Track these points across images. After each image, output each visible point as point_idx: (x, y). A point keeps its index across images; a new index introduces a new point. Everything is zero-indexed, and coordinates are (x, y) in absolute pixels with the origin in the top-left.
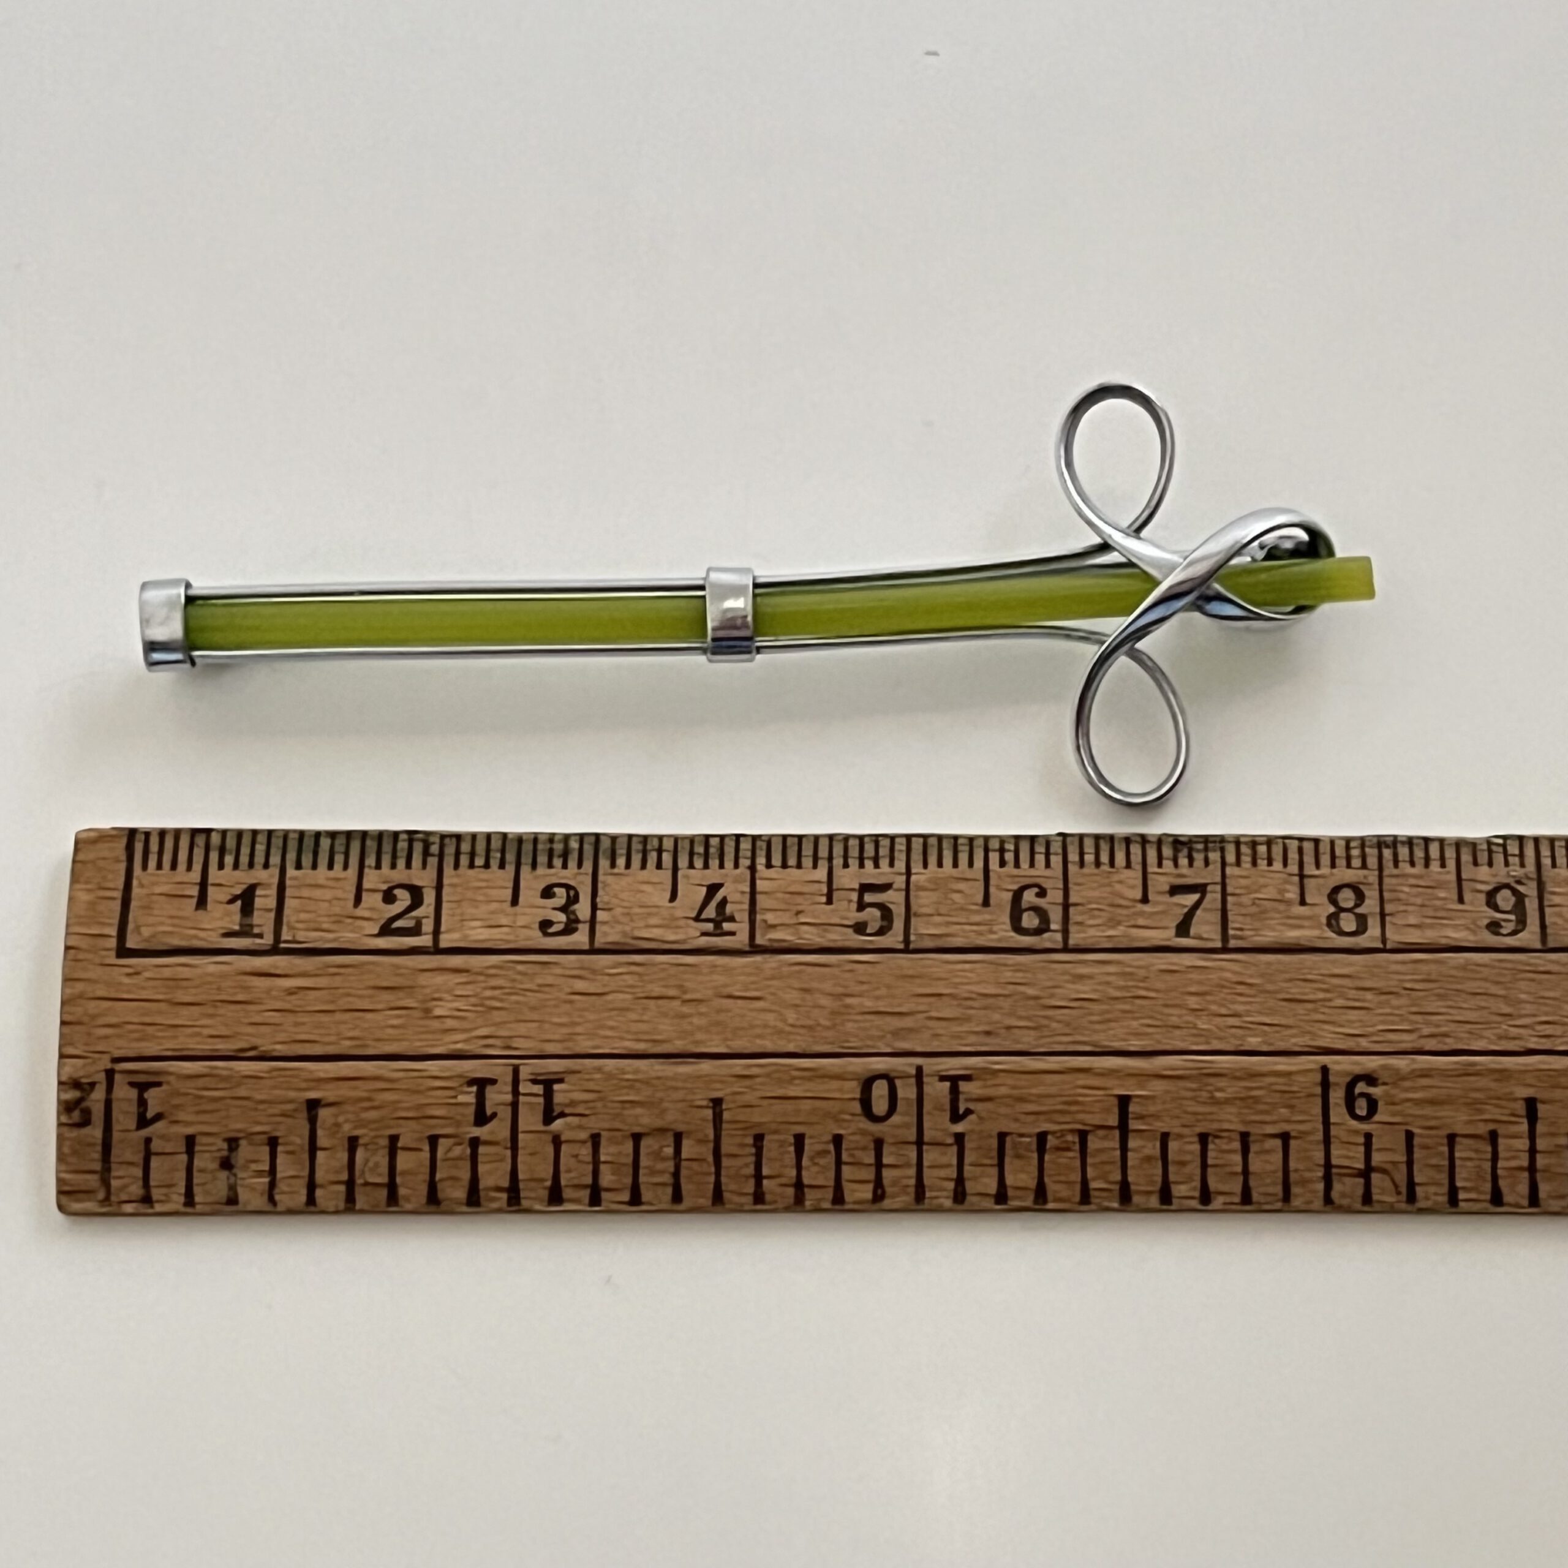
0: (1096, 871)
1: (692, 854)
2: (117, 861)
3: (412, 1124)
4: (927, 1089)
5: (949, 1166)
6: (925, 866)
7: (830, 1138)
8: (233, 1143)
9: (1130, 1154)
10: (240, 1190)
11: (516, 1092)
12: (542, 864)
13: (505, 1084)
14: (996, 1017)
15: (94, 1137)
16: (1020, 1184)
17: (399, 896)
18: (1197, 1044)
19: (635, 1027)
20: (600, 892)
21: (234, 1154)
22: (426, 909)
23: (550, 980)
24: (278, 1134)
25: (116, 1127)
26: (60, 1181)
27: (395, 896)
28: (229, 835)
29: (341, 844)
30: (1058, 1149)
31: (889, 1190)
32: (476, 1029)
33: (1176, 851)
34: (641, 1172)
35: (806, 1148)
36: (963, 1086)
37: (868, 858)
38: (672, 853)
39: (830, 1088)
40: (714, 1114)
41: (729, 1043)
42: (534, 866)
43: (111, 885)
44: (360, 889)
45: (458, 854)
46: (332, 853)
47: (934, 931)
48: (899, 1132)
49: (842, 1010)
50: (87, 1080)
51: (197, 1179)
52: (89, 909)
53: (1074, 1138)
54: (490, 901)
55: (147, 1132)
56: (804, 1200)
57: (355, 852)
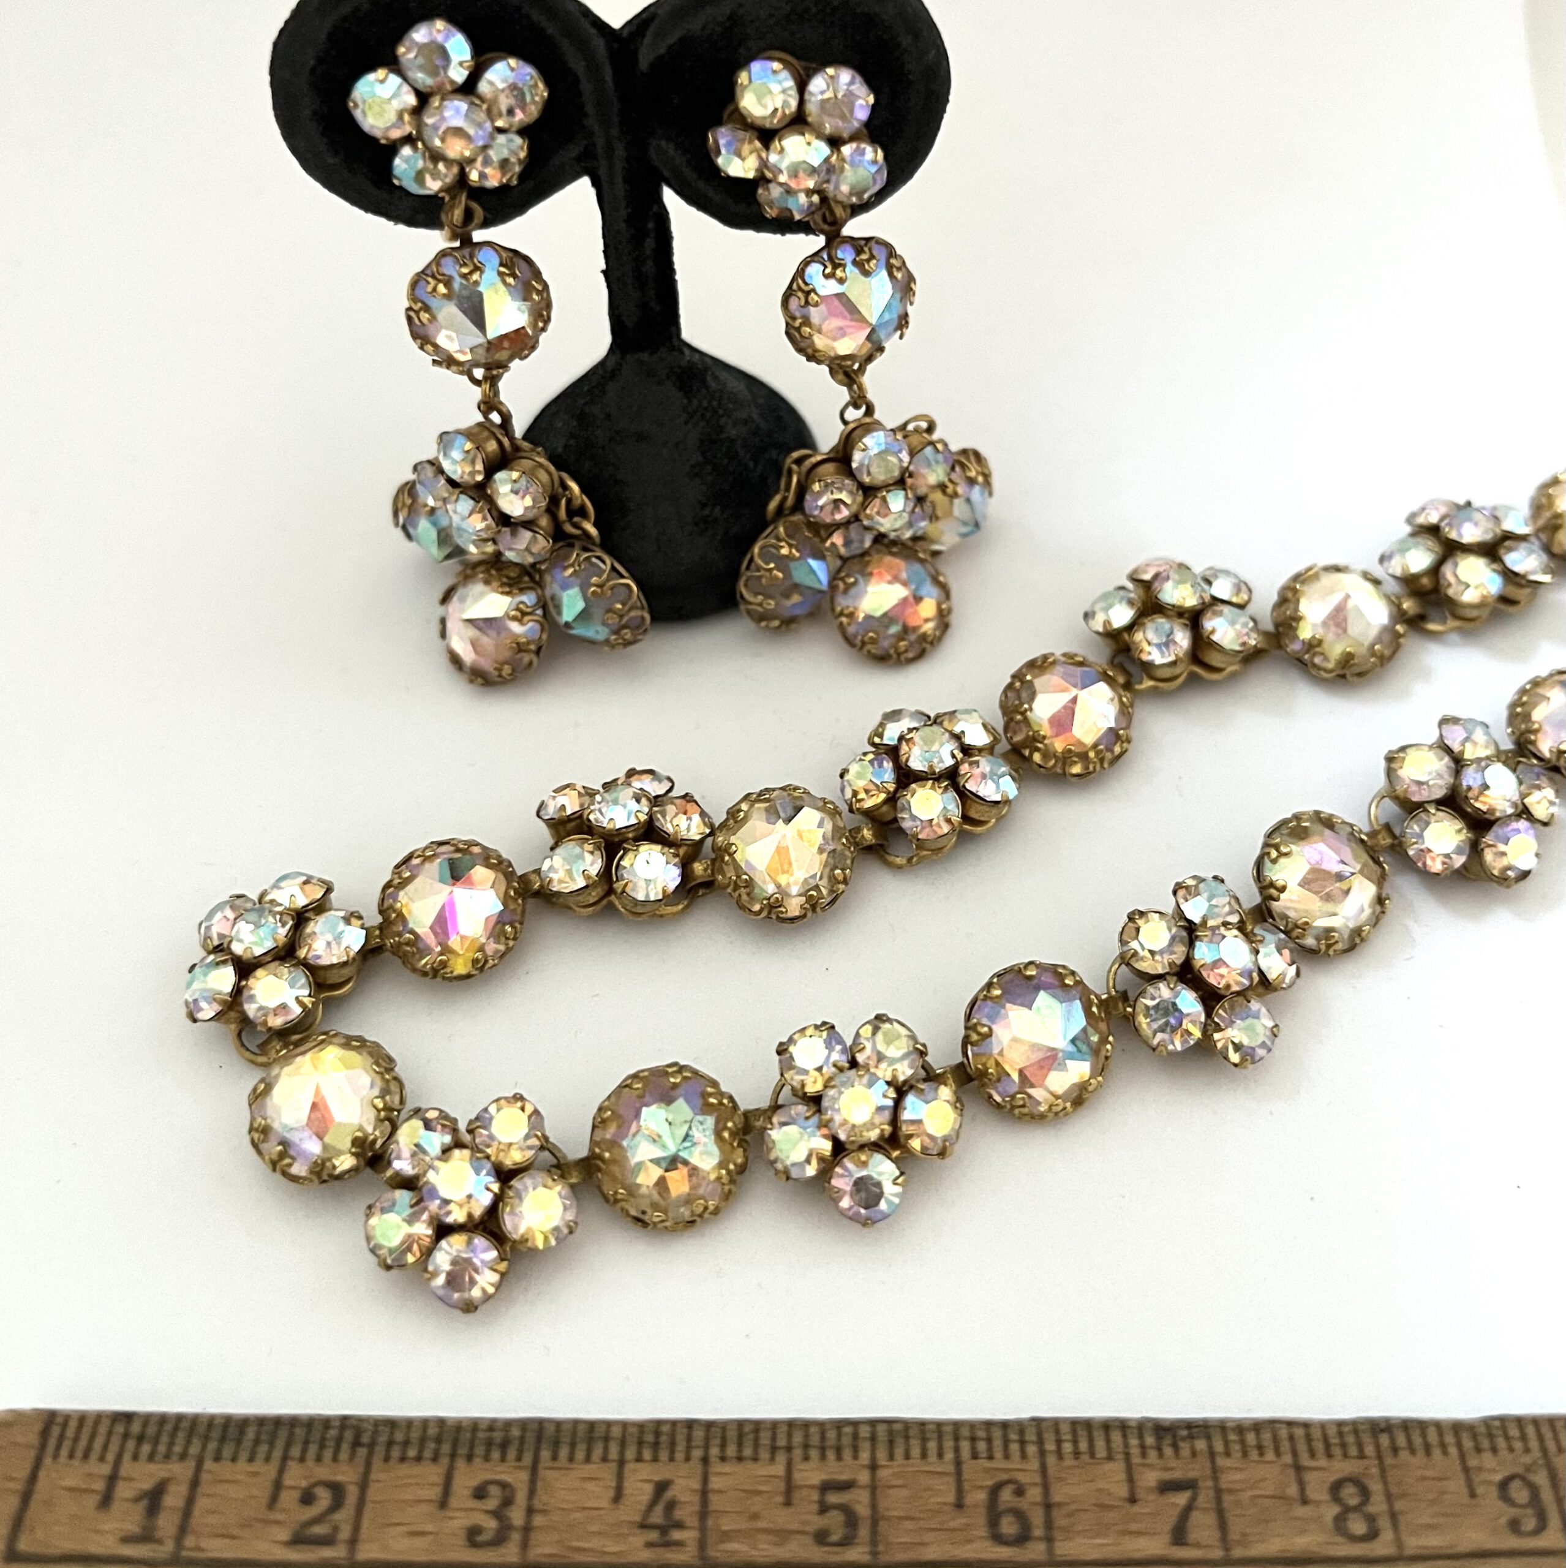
0: (1076, 1463)
1: (640, 1443)
2: (30, 1447)
6: (891, 1457)
12: (479, 1456)
17: (318, 1497)
20: (539, 1492)
22: (346, 1513)
27: (314, 1495)
28: (152, 1420)
29: (268, 1434)
33: (1159, 1439)
37: (831, 1447)
38: (619, 1443)
43: (15, 1475)
44: (278, 1486)
45: (390, 1443)
46: (257, 1442)
47: (904, 1539)
54: (417, 1502)
57: (280, 1442)
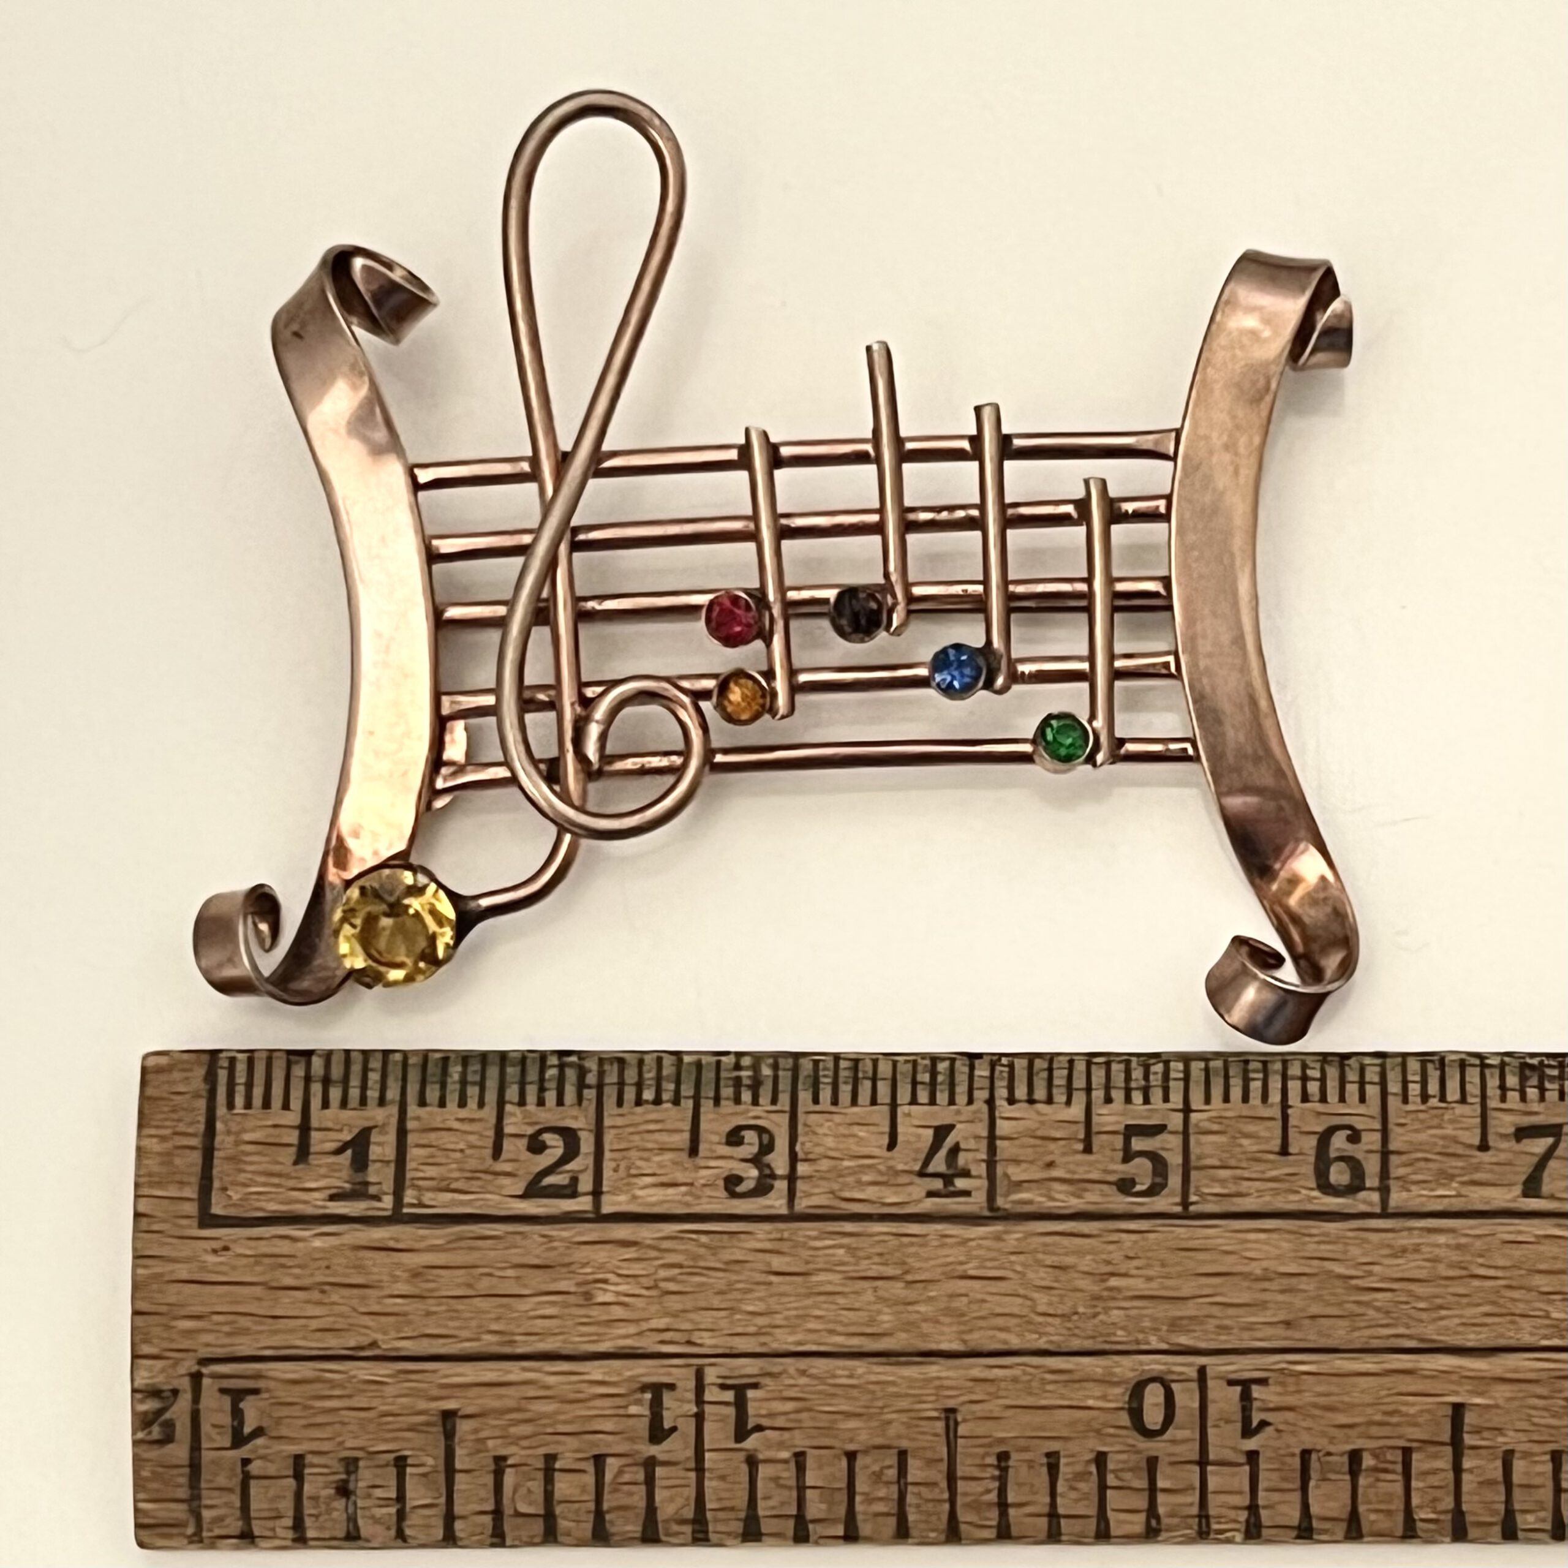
0: (1423, 1107)
1: (915, 1083)
2: (197, 1096)
3: (572, 1442)
4: (1211, 1395)
5: (1240, 1492)
6: (1208, 1101)
7: (1092, 1456)
8: (351, 1465)
9: (1466, 1477)
10: (360, 1522)
11: (700, 1401)
12: (727, 1099)
13: (687, 1390)
14: (1298, 1301)
15: (178, 1456)
16: (1329, 1515)
17: (549, 1143)
18: (1549, 1337)
19: (845, 1316)
20: (801, 1139)
21: (353, 1477)
22: (583, 1162)
23: (741, 1258)
24: (408, 1453)
25: (205, 1444)
26: (137, 1510)
27: (544, 1142)
28: (335, 1059)
29: (475, 1072)
30: (1375, 1469)
31: (1165, 1521)
32: (647, 1320)
33: (1523, 1079)
34: (858, 1499)
35: (1063, 1469)
37: (1137, 1089)
38: (889, 1083)
39: (1093, 1396)
40: (948, 1428)
41: (967, 1337)
42: (717, 1100)
44: (499, 1134)
45: (621, 1084)
46: (464, 1082)
47: (1218, 1190)
48: (1178, 1449)
49: (1105, 1294)
50: (170, 1387)
51: (308, 1509)
52: (162, 1164)
53: (1398, 1456)
54: (663, 1150)
55: (244, 1452)
56: (1060, 1534)
57: (492, 1084)
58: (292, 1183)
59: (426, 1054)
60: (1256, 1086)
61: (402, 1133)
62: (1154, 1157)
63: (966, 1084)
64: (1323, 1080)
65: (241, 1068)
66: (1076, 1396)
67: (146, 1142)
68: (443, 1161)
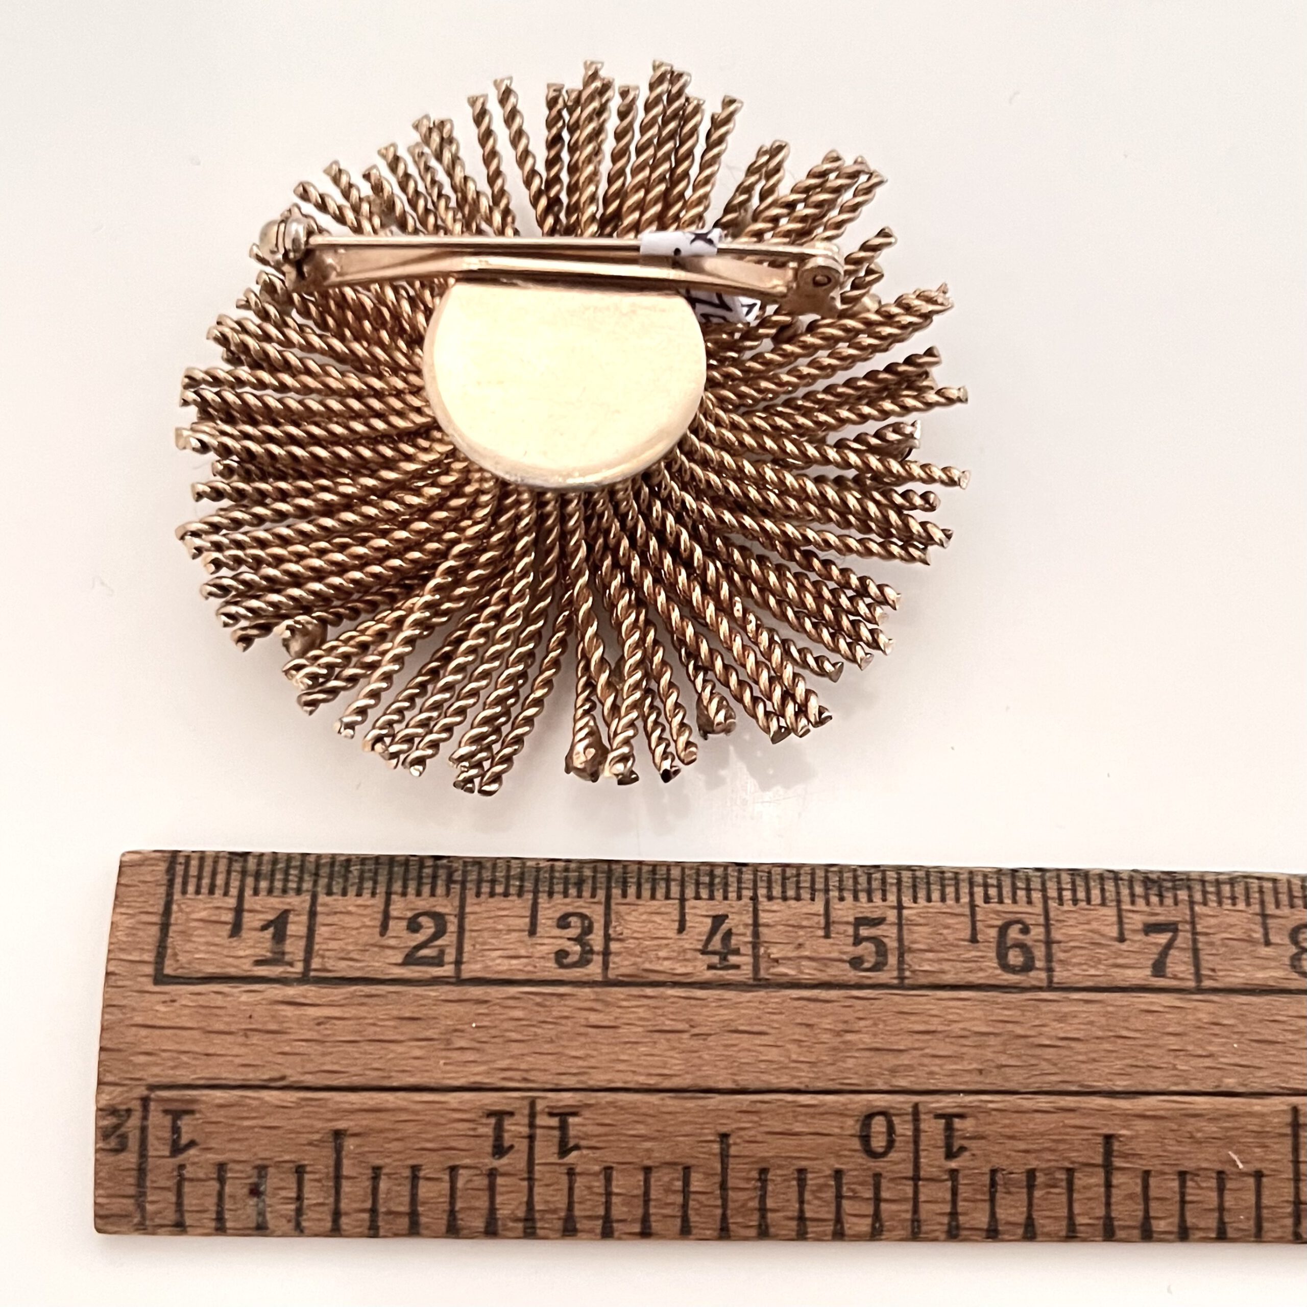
0: (1073, 908)
1: (698, 884)
2: (159, 884)
3: (435, 1156)
4: (923, 1126)
5: (944, 1201)
6: (915, 901)
7: (832, 1172)
8: (262, 1170)
9: (1114, 1191)
10: (269, 1216)
12: (558, 893)
13: (523, 1115)
14: (988, 1054)
15: (129, 1162)
16: (1012, 1219)
17: (424, 924)
18: (1176, 1084)
19: (645, 1060)
20: (614, 924)
21: (263, 1181)
22: (448, 940)
23: (566, 1014)
24: (306, 1162)
25: (151, 1153)
26: (96, 1203)
27: (419, 924)
28: (265, 858)
29: (370, 870)
30: (1046, 1185)
31: (887, 1223)
32: (494, 1061)
33: (1147, 889)
34: (652, 1203)
35: (809, 1182)
36: (958, 1124)
37: (862, 891)
38: (679, 883)
39: (832, 1125)
40: (722, 1149)
42: (551, 894)
43: (151, 910)
44: (386, 916)
45: (479, 882)
46: (362, 879)
47: (927, 967)
48: (895, 1168)
49: (842, 1046)
50: (124, 1107)
51: (228, 1205)
52: (128, 935)
53: (1062, 1176)
54: (510, 931)
55: (180, 1159)
56: (806, 1233)
57: (382, 879)
58: (225, 952)
59: (333, 857)
60: (950, 890)
61: (313, 914)
62: (878, 942)
63: (735, 885)
64: (999, 887)
65: (194, 863)
66: (820, 1125)
67: (118, 918)
68: (342, 936)
